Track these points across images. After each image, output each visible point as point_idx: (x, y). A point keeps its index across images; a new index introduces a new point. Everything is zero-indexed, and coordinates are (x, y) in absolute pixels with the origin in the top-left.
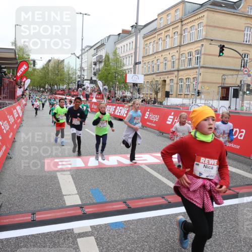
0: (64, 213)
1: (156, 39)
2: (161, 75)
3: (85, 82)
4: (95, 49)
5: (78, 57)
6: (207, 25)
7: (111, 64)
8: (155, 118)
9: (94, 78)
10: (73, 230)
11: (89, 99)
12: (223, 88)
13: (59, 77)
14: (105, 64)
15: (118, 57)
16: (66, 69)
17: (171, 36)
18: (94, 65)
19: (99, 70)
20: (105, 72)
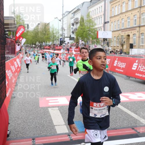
1: (120, 3)
2: (125, 31)
3: (66, 39)
4: (72, 14)
5: (60, 20)
7: (85, 24)
8: (123, 65)
9: (73, 36)
11: (69, 52)
13: (46, 36)
14: (81, 24)
15: (91, 19)
16: (51, 30)
18: (72, 25)
19: (76, 29)
20: (81, 30)
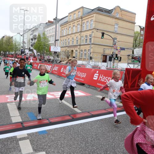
0: (11, 127)
1: (67, 27)
3: (26, 50)
4: (32, 31)
5: (22, 36)
6: (95, 21)
7: (41, 40)
9: (31, 48)
10: (16, 136)
12: (103, 56)
13: (10, 47)
14: (38, 40)
15: (46, 36)
16: (14, 42)
17: (76, 26)
18: (31, 40)
19: (34, 43)
20: (38, 45)
